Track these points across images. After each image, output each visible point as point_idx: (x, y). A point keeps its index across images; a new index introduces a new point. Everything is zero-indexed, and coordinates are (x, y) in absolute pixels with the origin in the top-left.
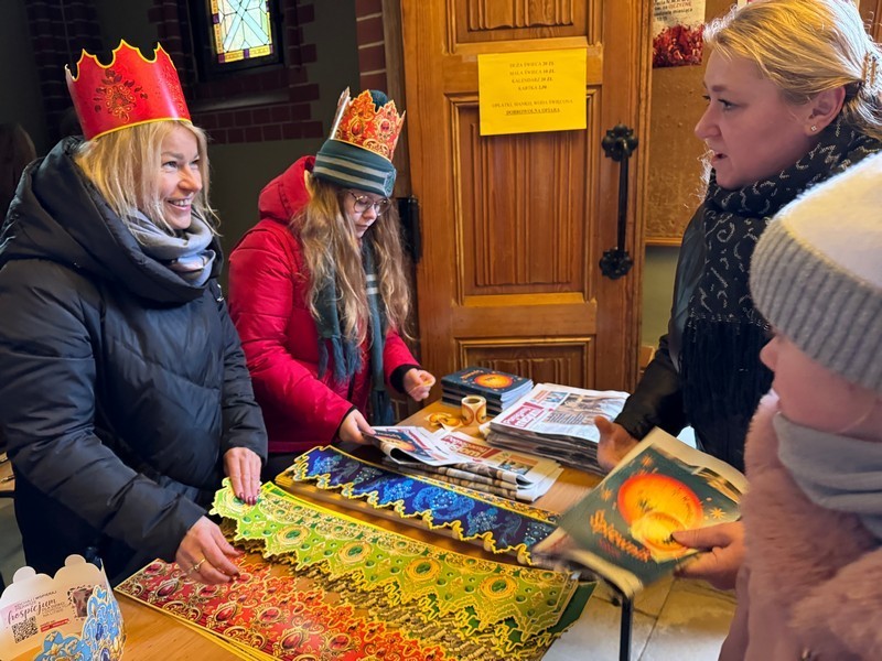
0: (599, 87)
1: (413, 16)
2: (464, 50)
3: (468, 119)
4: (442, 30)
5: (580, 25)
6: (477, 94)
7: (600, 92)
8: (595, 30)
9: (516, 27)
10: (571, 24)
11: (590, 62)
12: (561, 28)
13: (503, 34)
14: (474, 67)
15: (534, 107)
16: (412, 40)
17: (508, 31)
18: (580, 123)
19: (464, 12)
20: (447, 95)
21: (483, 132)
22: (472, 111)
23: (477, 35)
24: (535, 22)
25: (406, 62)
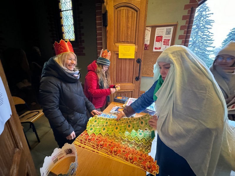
0: (137, 52)
1: (109, 38)
2: (117, 44)
3: (117, 55)
4: (113, 40)
5: (134, 42)
6: (118, 51)
7: (136, 53)
8: (136, 44)
9: (125, 42)
10: (133, 42)
11: (135, 48)
12: (131, 42)
13: (122, 42)
14: (118, 47)
15: (127, 54)
16: (108, 42)
17: (124, 42)
18: (134, 58)
19: (117, 38)
20: (114, 51)
21: (119, 57)
22: (118, 54)
23: (119, 42)
24: (128, 41)
25: (107, 45)
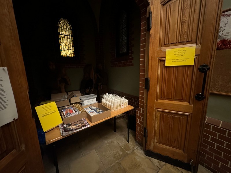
0: (198, 55)
4: (158, 45)
5: (194, 41)
6: (165, 58)
9: (176, 43)
11: (196, 49)
13: (173, 45)
14: (165, 52)
15: (180, 60)
18: (192, 64)
19: (164, 41)
20: (158, 58)
21: (166, 65)
22: (164, 61)
24: (181, 41)
25: (150, 52)
